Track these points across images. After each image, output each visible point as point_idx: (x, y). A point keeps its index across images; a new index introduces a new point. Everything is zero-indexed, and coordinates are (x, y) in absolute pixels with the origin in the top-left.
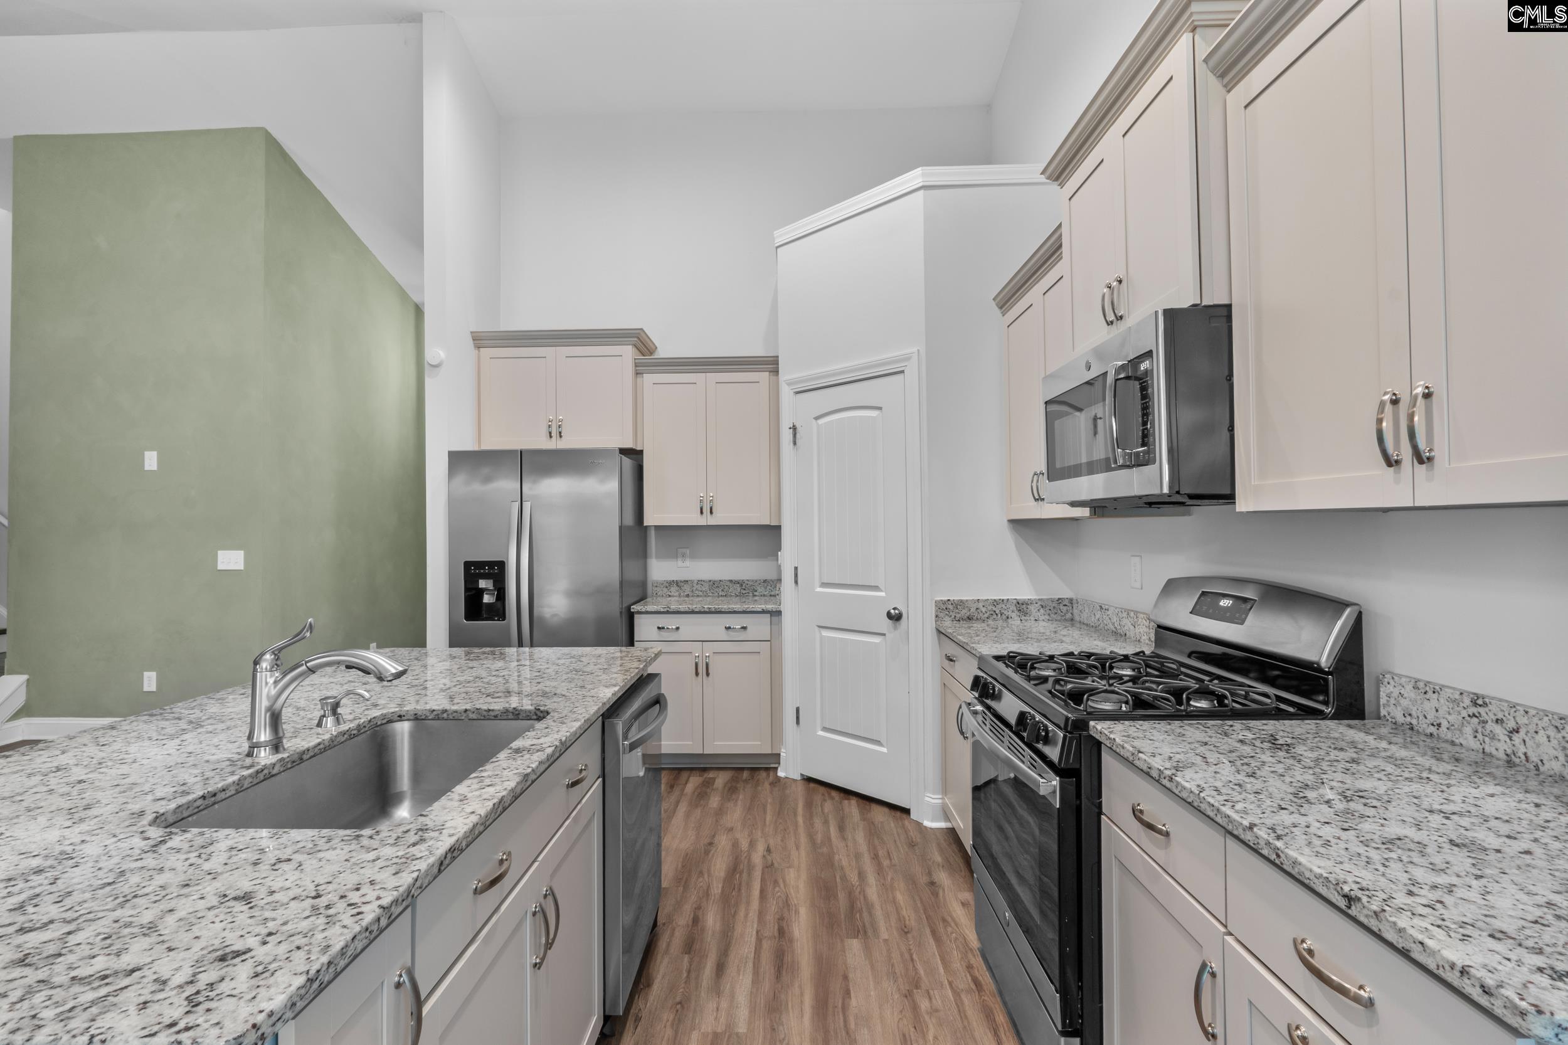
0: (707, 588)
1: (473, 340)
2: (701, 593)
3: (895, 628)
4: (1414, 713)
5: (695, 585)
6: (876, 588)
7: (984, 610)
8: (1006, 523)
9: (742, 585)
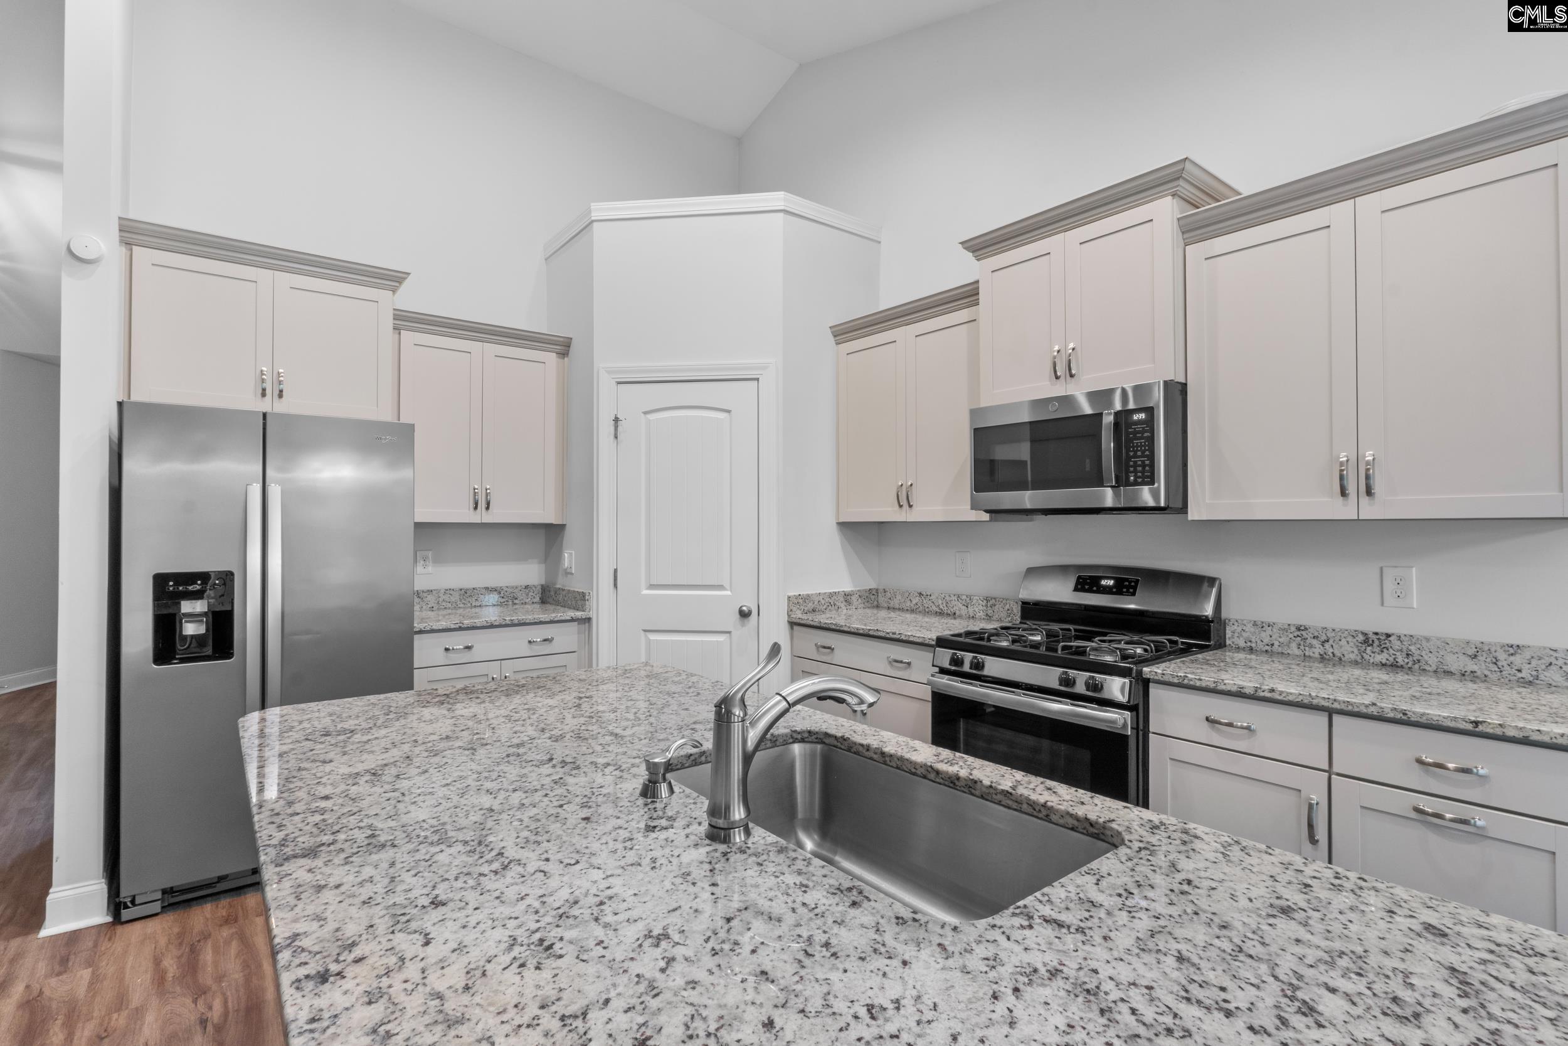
0: (457, 598)
1: (120, 230)
2: (449, 605)
3: (743, 625)
4: (1253, 640)
5: (441, 595)
6: (721, 587)
7: (823, 602)
8: (835, 527)
9: (500, 593)
